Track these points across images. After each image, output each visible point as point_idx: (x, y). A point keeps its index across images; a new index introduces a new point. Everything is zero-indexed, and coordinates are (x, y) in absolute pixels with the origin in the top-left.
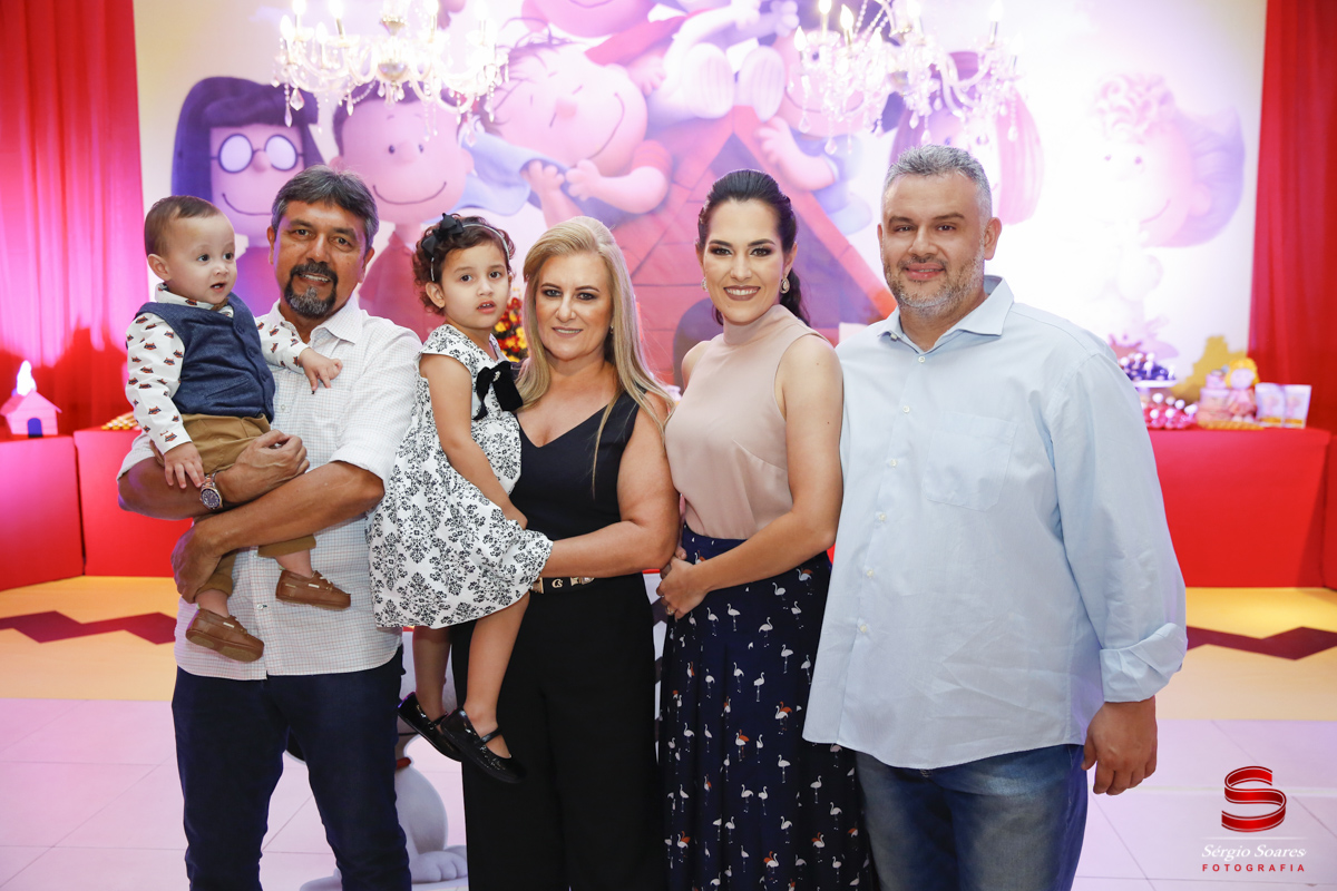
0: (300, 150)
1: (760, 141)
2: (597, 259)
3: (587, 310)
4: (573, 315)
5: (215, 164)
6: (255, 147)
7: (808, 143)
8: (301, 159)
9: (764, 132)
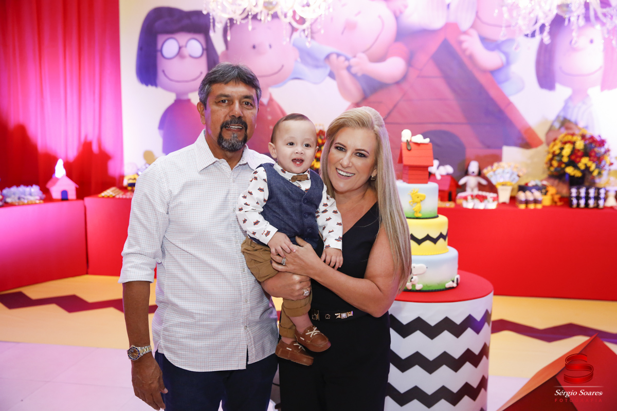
0: (205, 47)
1: (460, 43)
2: (372, 134)
3: (359, 162)
4: (350, 165)
5: (159, 54)
6: (181, 45)
7: (489, 43)
8: (205, 52)
9: (463, 38)
